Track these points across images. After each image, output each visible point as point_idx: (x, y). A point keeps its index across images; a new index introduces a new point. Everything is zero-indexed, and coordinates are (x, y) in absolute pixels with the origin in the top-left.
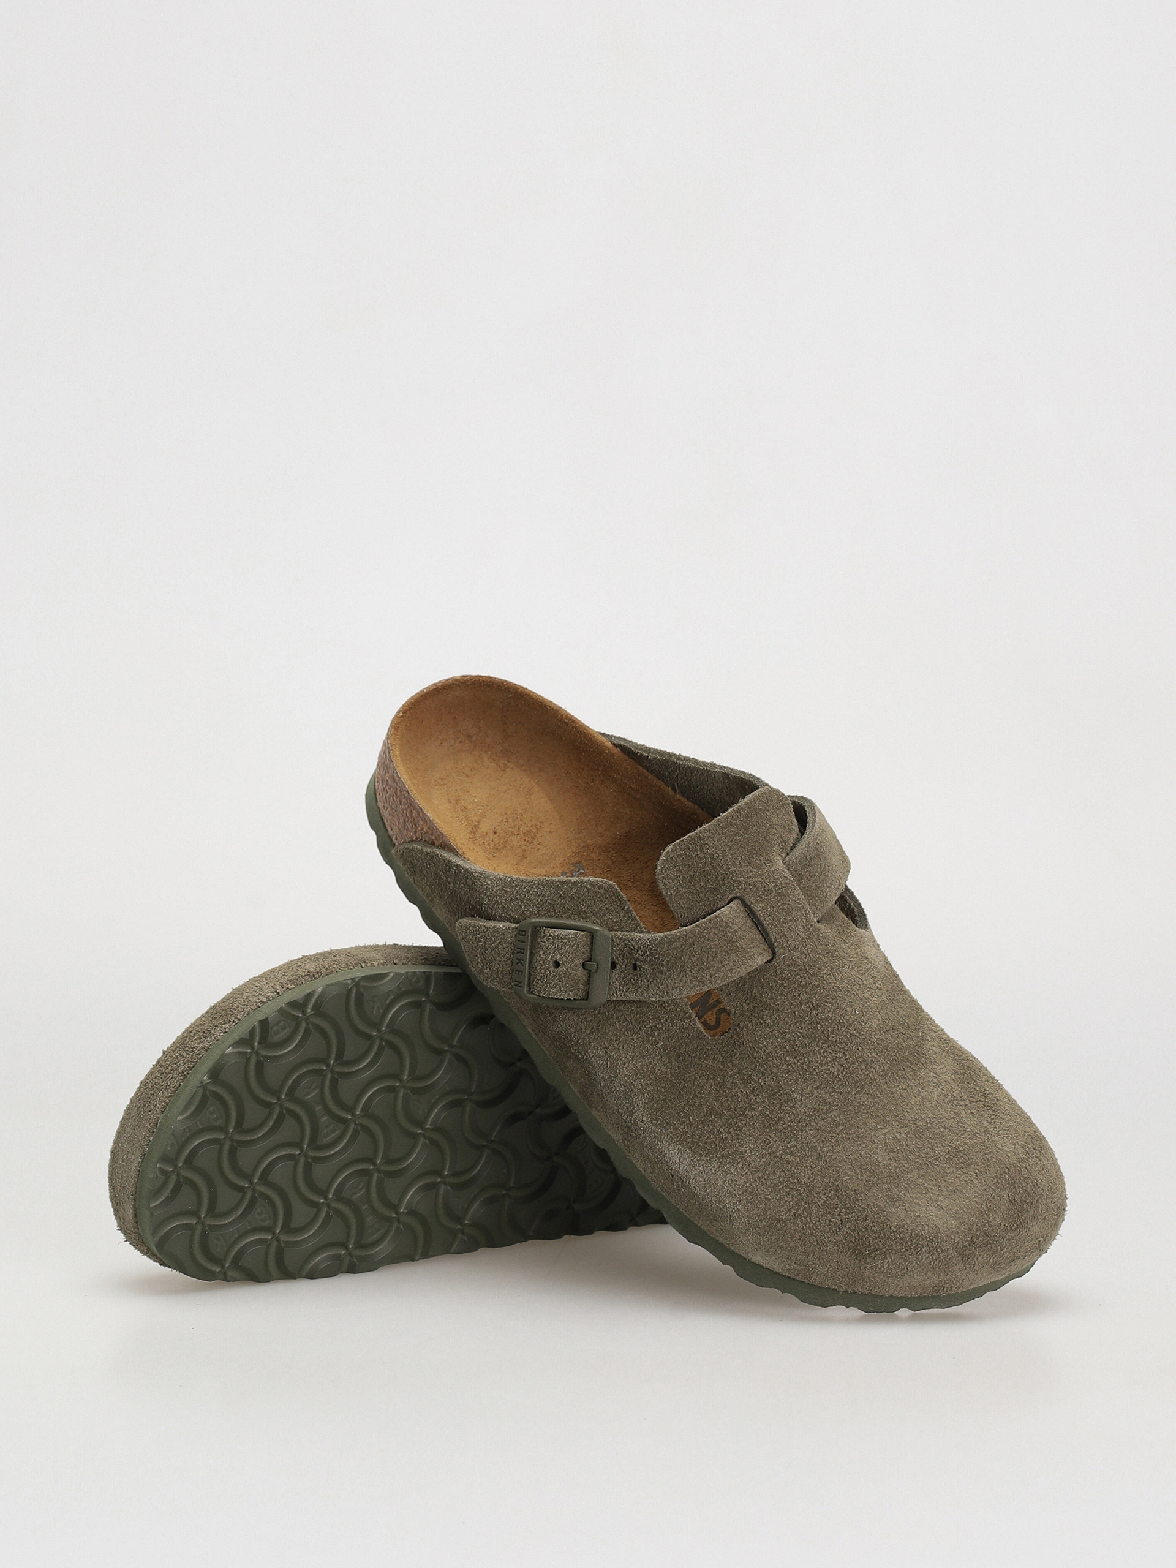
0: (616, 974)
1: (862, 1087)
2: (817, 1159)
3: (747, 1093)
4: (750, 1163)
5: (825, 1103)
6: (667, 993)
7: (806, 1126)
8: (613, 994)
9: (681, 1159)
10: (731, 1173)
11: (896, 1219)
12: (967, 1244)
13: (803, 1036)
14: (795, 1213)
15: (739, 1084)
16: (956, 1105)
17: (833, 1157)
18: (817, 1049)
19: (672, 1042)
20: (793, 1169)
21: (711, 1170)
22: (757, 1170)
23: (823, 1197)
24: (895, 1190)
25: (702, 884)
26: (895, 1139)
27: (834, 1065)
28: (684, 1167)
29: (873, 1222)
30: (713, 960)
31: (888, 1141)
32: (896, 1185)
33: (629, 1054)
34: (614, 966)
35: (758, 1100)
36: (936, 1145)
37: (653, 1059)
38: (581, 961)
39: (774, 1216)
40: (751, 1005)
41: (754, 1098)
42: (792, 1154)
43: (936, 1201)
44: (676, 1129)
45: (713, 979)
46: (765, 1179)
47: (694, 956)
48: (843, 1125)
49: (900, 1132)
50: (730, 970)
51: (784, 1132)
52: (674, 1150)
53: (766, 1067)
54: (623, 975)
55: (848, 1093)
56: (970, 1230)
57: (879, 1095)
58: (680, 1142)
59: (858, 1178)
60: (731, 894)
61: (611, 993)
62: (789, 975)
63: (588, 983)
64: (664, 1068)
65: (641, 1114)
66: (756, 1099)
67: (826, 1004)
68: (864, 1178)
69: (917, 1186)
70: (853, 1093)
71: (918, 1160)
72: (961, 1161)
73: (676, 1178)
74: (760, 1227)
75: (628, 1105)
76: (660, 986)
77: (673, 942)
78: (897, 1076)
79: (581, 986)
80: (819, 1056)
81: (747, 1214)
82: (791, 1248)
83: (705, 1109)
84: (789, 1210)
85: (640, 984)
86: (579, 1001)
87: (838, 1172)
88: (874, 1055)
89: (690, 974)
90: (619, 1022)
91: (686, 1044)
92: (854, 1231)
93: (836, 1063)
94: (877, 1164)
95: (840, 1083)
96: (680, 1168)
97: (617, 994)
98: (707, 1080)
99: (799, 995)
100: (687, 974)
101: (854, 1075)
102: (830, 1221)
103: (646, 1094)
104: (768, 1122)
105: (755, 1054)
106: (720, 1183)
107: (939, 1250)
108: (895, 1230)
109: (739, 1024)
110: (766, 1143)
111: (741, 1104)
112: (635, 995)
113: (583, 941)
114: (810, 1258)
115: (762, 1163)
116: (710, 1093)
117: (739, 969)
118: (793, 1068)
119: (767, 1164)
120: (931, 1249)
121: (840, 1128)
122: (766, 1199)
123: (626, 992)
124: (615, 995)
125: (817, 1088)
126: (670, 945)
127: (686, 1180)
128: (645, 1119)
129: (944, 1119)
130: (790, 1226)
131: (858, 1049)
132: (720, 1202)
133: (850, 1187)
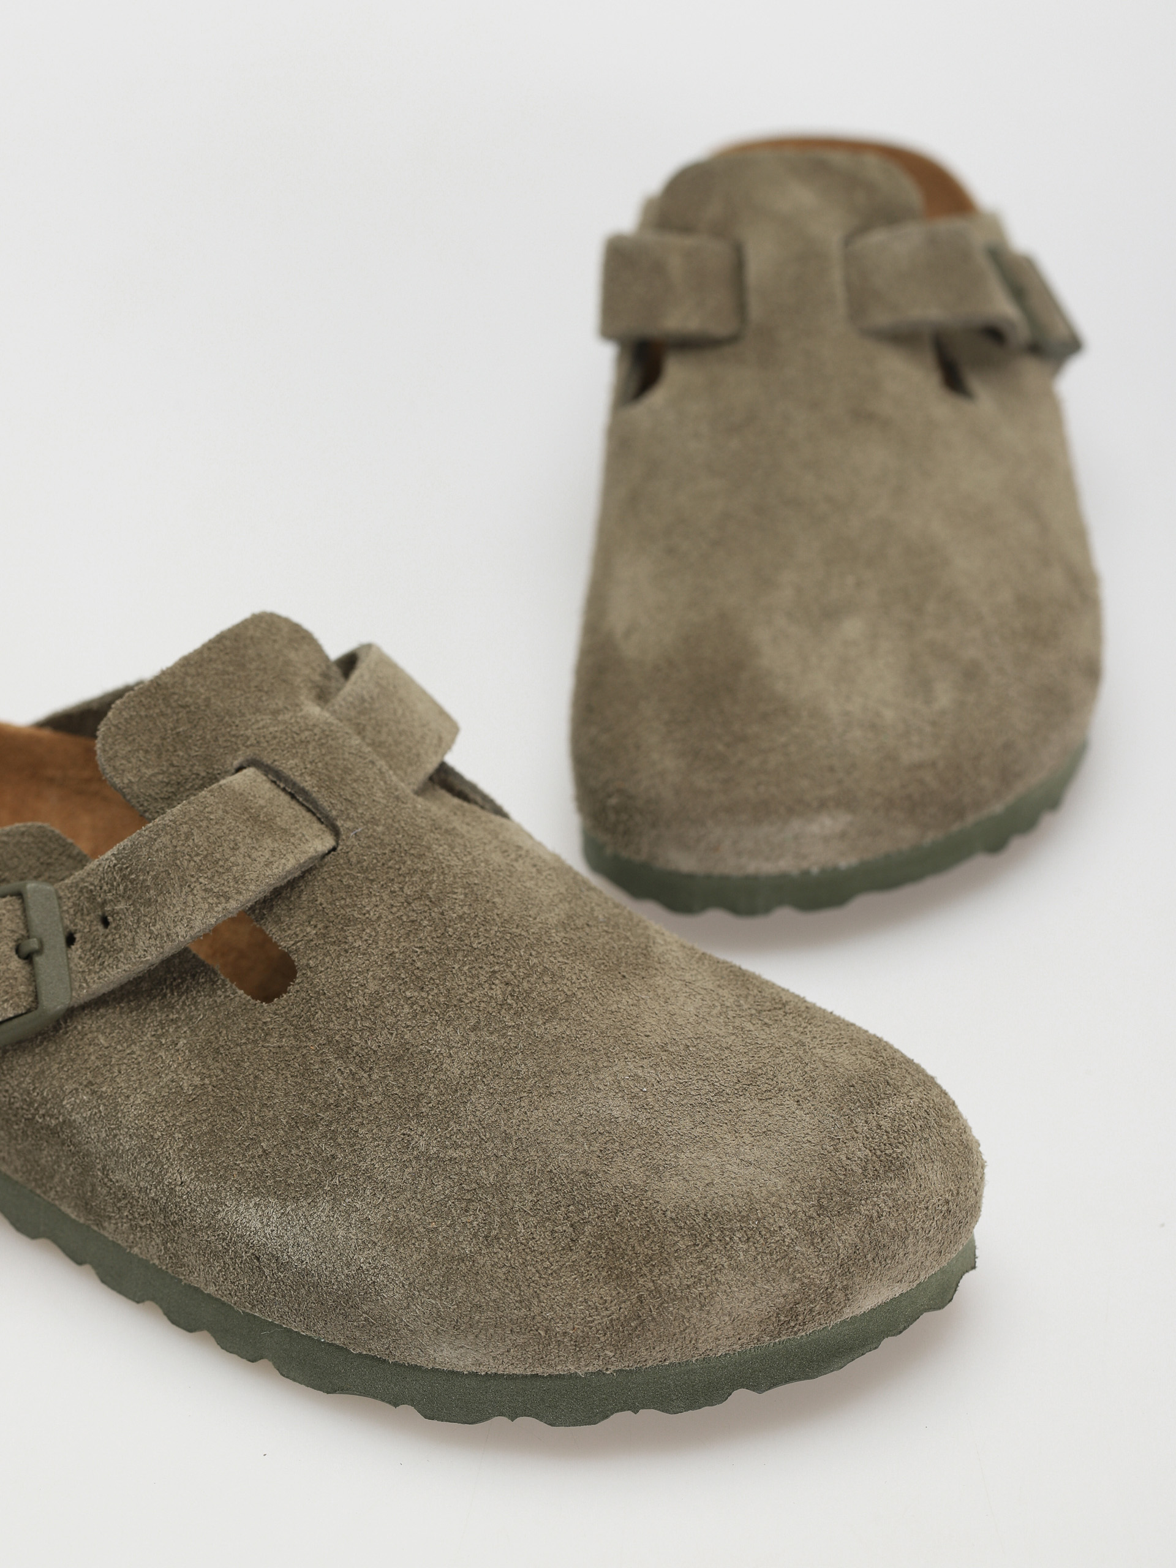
0: (76, 950)
1: (554, 1010)
2: (504, 1141)
3: (351, 1070)
4: (384, 1182)
5: (494, 1050)
6: (168, 935)
7: (469, 1094)
8: (80, 986)
9: (265, 1220)
10: (357, 1210)
11: (672, 1199)
12: (812, 1212)
13: (427, 952)
14: (486, 1237)
15: (333, 1060)
16: (734, 1017)
17: (531, 1130)
18: (456, 966)
19: (201, 1033)
20: (464, 1169)
21: (319, 1216)
22: (401, 1190)
23: (529, 1197)
24: (658, 1155)
25: (181, 753)
26: (636, 1078)
27: (493, 987)
28: (272, 1231)
29: (632, 1213)
30: (234, 855)
31: (622, 1083)
32: (657, 1145)
33: (133, 1079)
34: (70, 940)
35: (375, 1077)
36: (711, 1074)
37: (175, 1071)
38: (12, 944)
39: (449, 1254)
40: (320, 926)
41: (366, 1075)
42: (456, 1146)
43: (735, 1155)
44: (242, 1172)
45: (241, 886)
46: (419, 1200)
47: (198, 855)
48: (535, 1075)
49: (642, 1066)
50: (268, 864)
51: (432, 1115)
52: (247, 1209)
53: (373, 1018)
54: (89, 946)
55: (531, 1024)
56: (811, 1188)
57: (588, 1018)
58: (255, 1191)
59: (585, 1151)
60: (235, 758)
61: (77, 984)
62: (375, 861)
63: (33, 978)
64: (197, 1080)
65: (179, 1174)
66: (370, 1075)
67: (455, 896)
68: (595, 1149)
69: (695, 1140)
70: (540, 1022)
71: (685, 1101)
72: (764, 1089)
73: (264, 1258)
74: (431, 1281)
75: (151, 1166)
76: (152, 928)
77: (155, 840)
78: (614, 987)
79: (22, 988)
80: (463, 978)
81: (401, 1268)
82: (495, 1301)
83: (284, 1121)
84: (475, 1235)
85: (119, 944)
86: (25, 1016)
87: (544, 1151)
88: (561, 959)
89: (198, 887)
90: (104, 1033)
91: (227, 1028)
92: (601, 1237)
93: (497, 982)
94: (613, 1120)
95: (512, 1011)
96: (265, 1236)
97: (87, 983)
98: (277, 1074)
99: (402, 889)
100: (193, 890)
101: (534, 995)
102: (553, 1232)
103: (176, 1135)
104: (400, 1107)
105: (349, 1004)
106: (340, 1233)
107: (763, 1233)
108: (674, 1215)
109: (308, 965)
110: (407, 1144)
111: (345, 1092)
112: (117, 968)
113: (9, 911)
114: (536, 1310)
115: (406, 1176)
116: (286, 1095)
117: (283, 861)
118: (422, 1007)
119: (416, 1176)
120: (749, 1233)
121: (531, 1082)
122: (429, 1231)
123: (101, 970)
124: (84, 985)
125: (474, 1029)
126: (150, 848)
127: (282, 1252)
128: (185, 1178)
129: (717, 1038)
130: (482, 1262)
131: (531, 955)
132: (348, 1265)
133: (574, 1168)
